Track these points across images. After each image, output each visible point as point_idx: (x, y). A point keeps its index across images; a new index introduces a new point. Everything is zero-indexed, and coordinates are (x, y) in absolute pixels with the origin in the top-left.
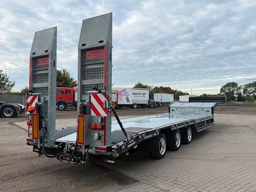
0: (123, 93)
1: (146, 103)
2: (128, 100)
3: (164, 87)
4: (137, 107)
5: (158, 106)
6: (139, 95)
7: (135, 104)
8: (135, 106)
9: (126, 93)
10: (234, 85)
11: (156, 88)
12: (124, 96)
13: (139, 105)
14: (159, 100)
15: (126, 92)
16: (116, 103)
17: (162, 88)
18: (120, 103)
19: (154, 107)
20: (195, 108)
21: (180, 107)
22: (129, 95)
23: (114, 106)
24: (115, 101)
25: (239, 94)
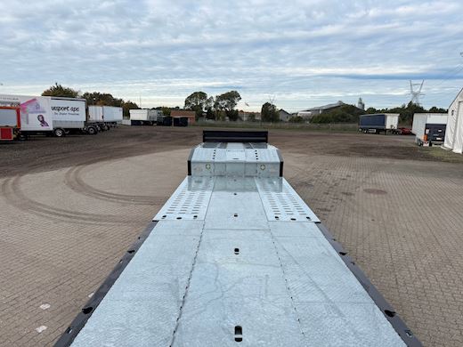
0: (29, 108)
1: (82, 126)
2: (43, 122)
3: (102, 93)
4: (64, 135)
5: (103, 130)
6: (66, 111)
7: (60, 129)
8: (59, 134)
9: (38, 107)
10: (202, 95)
11: (87, 94)
12: (32, 113)
13: (67, 129)
14: (99, 119)
15: (38, 105)
16: (17, 129)
17: (96, 95)
18: (25, 127)
19: (95, 133)
20: (246, 163)
21: (214, 163)
22: (44, 112)
23: (14, 136)
24: (14, 124)
25: (209, 109)
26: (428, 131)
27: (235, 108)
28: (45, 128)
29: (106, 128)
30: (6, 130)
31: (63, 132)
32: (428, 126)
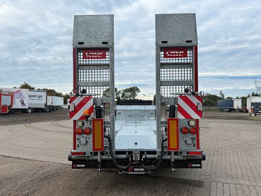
0: (17, 95)
1: (43, 107)
2: (23, 103)
4: (32, 112)
6: (35, 98)
7: (30, 108)
8: (30, 111)
9: (21, 95)
12: (17, 98)
14: (51, 104)
16: (10, 107)
18: (14, 107)
19: (50, 111)
20: (140, 110)
21: (126, 110)
22: (24, 98)
23: (8, 111)
24: (9, 104)
25: (118, 99)
26: (253, 107)
27: (136, 98)
28: (23, 107)
29: (55, 109)
30: (5, 107)
31: (32, 110)
32: (252, 104)
